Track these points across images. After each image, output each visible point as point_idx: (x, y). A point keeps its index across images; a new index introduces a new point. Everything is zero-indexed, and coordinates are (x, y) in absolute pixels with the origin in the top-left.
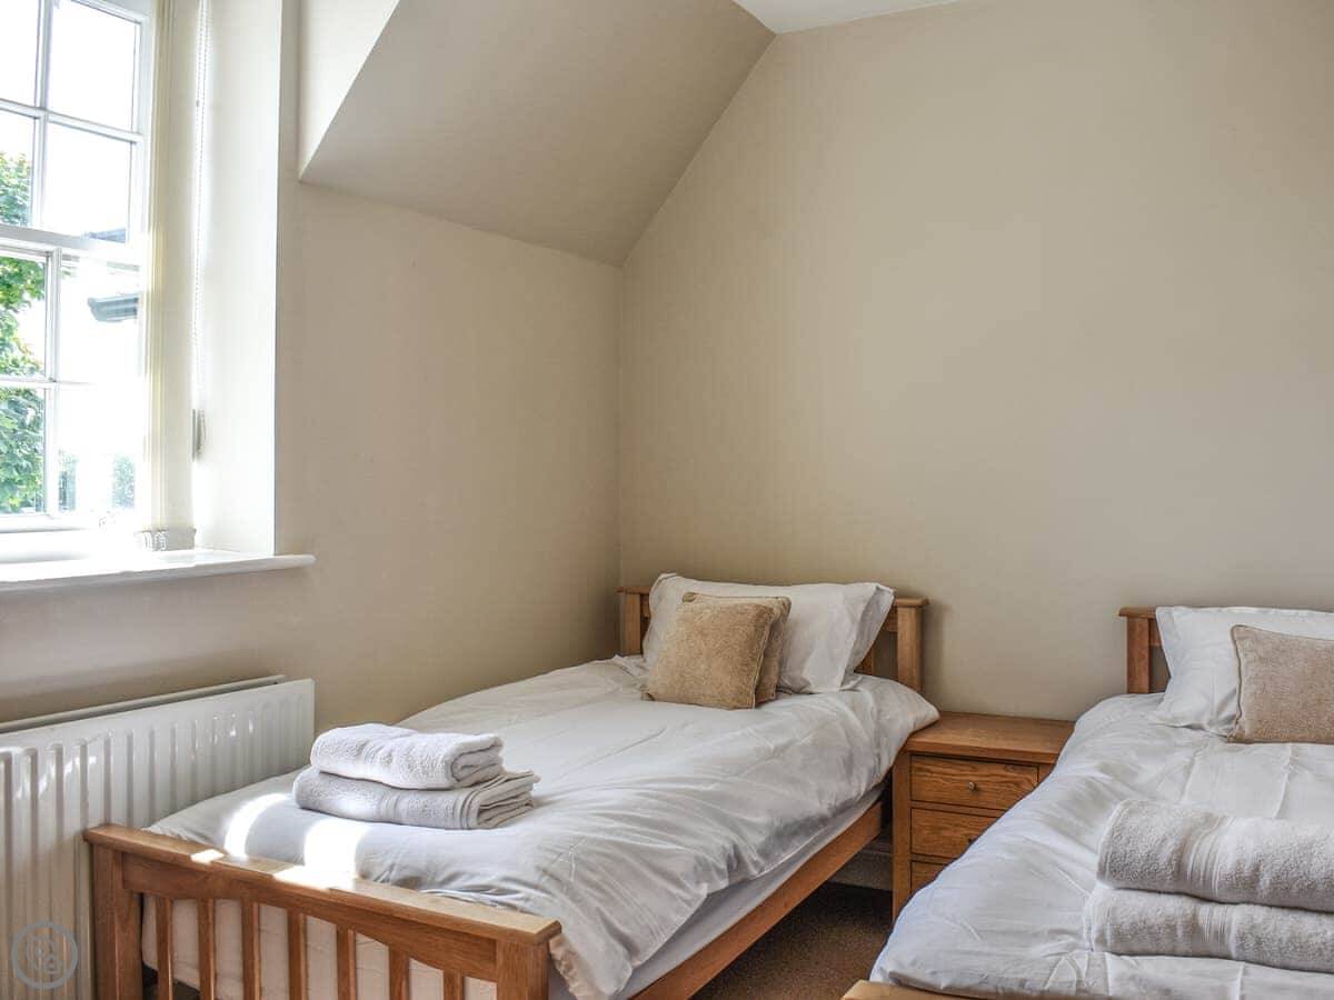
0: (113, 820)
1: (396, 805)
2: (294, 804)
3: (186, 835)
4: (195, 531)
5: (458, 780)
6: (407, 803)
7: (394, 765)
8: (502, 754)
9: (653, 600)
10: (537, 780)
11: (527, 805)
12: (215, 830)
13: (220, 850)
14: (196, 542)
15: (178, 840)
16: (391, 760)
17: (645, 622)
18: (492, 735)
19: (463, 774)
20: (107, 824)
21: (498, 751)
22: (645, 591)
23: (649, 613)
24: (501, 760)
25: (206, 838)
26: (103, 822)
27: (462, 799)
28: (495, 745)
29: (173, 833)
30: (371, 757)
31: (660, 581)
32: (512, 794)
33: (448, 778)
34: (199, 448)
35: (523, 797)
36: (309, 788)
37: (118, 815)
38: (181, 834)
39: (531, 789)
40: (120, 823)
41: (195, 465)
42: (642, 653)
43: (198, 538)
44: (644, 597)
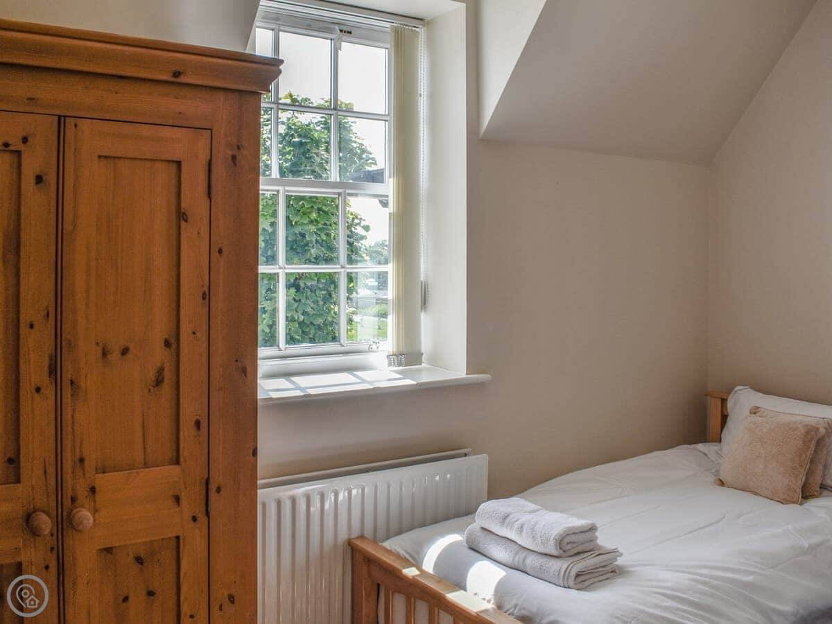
0: (366, 535)
1: (524, 561)
2: (465, 544)
3: (402, 552)
4: (422, 354)
5: (564, 551)
6: (532, 561)
7: (524, 534)
8: (597, 534)
9: (730, 404)
10: (621, 555)
11: (612, 572)
12: (418, 553)
13: (419, 568)
14: (423, 360)
15: (398, 556)
16: (522, 531)
17: (724, 418)
18: (590, 522)
19: (569, 547)
20: (362, 537)
21: (594, 533)
22: (725, 397)
23: (727, 412)
24: (597, 538)
25: (413, 558)
26: (359, 534)
27: (565, 566)
28: (592, 529)
29: (395, 550)
30: (511, 525)
31: (736, 391)
32: (602, 565)
33: (556, 549)
34: (425, 304)
35: (611, 566)
36: (474, 536)
37: (368, 533)
38: (400, 553)
39: (616, 560)
40: (369, 537)
41: (423, 316)
42: (720, 441)
43: (424, 358)
44: (724, 401)
